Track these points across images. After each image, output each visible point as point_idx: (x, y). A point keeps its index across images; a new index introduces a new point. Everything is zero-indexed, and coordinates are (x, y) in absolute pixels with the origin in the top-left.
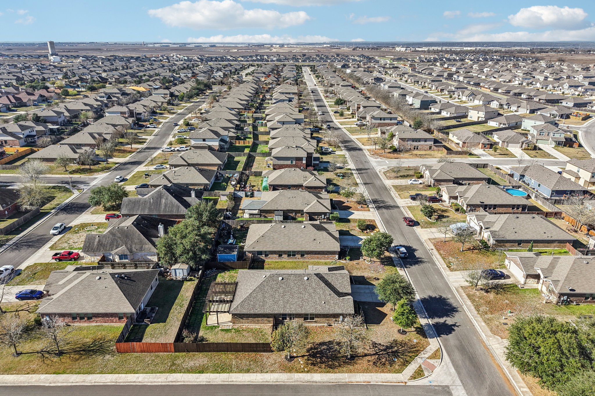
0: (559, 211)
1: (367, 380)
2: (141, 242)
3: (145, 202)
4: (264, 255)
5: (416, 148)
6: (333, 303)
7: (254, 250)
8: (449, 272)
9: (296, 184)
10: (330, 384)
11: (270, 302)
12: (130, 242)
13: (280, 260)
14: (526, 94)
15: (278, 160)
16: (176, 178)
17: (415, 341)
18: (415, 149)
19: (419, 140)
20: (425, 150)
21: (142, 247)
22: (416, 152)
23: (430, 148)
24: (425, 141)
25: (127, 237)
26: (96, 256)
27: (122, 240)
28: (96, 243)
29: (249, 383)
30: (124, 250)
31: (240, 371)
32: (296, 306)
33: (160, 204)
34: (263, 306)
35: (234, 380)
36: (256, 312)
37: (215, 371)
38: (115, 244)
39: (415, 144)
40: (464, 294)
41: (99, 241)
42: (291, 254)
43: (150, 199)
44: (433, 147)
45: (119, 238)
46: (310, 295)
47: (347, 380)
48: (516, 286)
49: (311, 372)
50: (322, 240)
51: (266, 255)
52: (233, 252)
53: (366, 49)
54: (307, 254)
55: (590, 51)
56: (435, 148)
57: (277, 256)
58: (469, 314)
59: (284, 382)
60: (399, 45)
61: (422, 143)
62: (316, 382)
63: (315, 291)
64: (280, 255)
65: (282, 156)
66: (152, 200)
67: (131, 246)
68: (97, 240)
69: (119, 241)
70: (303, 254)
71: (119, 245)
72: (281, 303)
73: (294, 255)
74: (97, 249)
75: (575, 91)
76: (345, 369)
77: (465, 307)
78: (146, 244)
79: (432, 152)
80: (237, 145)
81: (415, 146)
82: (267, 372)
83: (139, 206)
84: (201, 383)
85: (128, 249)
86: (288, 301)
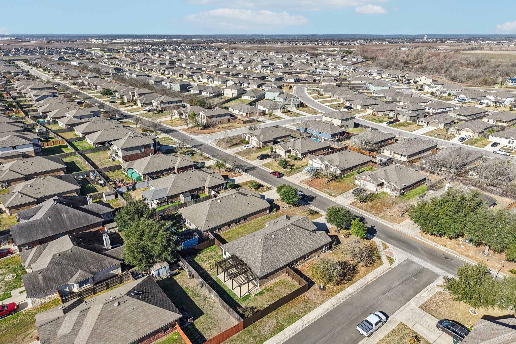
0: (346, 146)
1: (374, 276)
2: (97, 260)
3: (42, 223)
4: (217, 230)
5: (220, 123)
6: (317, 239)
7: (209, 228)
8: (335, 198)
9: (168, 168)
10: (361, 289)
11: (280, 257)
12: (83, 265)
13: (230, 230)
14: (242, 74)
15: (127, 151)
16: (36, 192)
17: (368, 243)
18: (218, 123)
19: (220, 116)
20: (226, 123)
21: (101, 264)
22: (220, 126)
23: (229, 120)
24: (225, 116)
25: (76, 260)
26: (47, 295)
27: (73, 266)
28: (41, 282)
29: (320, 317)
30: (84, 275)
31: (305, 313)
32: (297, 251)
33: (62, 221)
34: (277, 261)
35: (309, 320)
36: (277, 268)
37: (290, 323)
38: (67, 272)
39: (219, 119)
40: (356, 208)
41: (44, 277)
42: (236, 221)
43: (46, 218)
44: (231, 120)
45: (68, 265)
46: (300, 240)
47: (366, 282)
48: (373, 194)
49: (344, 289)
50: (254, 203)
51: (219, 229)
52: (194, 235)
53: (62, 42)
54: (249, 217)
55: (242, 42)
56: (232, 120)
57: (227, 227)
58: (371, 218)
59: (337, 304)
60: (93, 37)
61: (223, 118)
62: (353, 293)
63: (300, 235)
64: (230, 225)
65: (130, 146)
66: (50, 219)
67: (88, 268)
68: (40, 277)
69: (70, 268)
70: (245, 218)
71: (72, 272)
72: (286, 253)
73: (239, 221)
74: (47, 286)
75: (267, 70)
76: (357, 277)
77: (364, 214)
78: (105, 260)
79: (231, 124)
80: (46, 147)
81: (218, 121)
82: (321, 304)
83: (37, 229)
84: (291, 337)
85: (86, 272)
86: (290, 250)
